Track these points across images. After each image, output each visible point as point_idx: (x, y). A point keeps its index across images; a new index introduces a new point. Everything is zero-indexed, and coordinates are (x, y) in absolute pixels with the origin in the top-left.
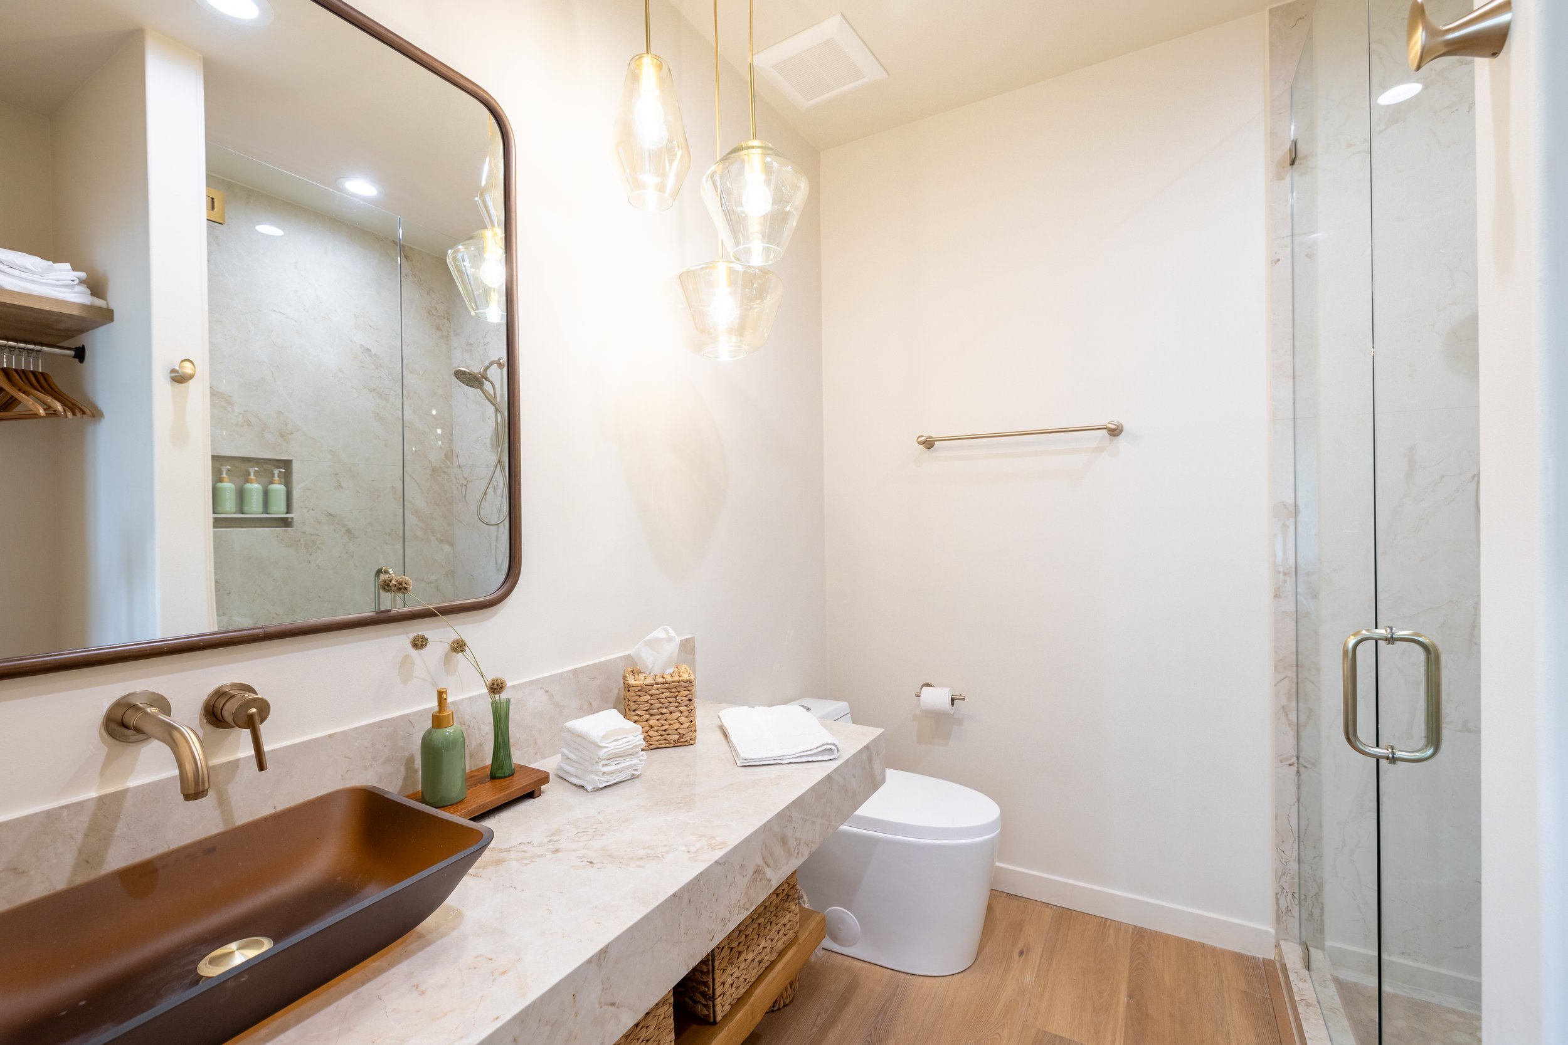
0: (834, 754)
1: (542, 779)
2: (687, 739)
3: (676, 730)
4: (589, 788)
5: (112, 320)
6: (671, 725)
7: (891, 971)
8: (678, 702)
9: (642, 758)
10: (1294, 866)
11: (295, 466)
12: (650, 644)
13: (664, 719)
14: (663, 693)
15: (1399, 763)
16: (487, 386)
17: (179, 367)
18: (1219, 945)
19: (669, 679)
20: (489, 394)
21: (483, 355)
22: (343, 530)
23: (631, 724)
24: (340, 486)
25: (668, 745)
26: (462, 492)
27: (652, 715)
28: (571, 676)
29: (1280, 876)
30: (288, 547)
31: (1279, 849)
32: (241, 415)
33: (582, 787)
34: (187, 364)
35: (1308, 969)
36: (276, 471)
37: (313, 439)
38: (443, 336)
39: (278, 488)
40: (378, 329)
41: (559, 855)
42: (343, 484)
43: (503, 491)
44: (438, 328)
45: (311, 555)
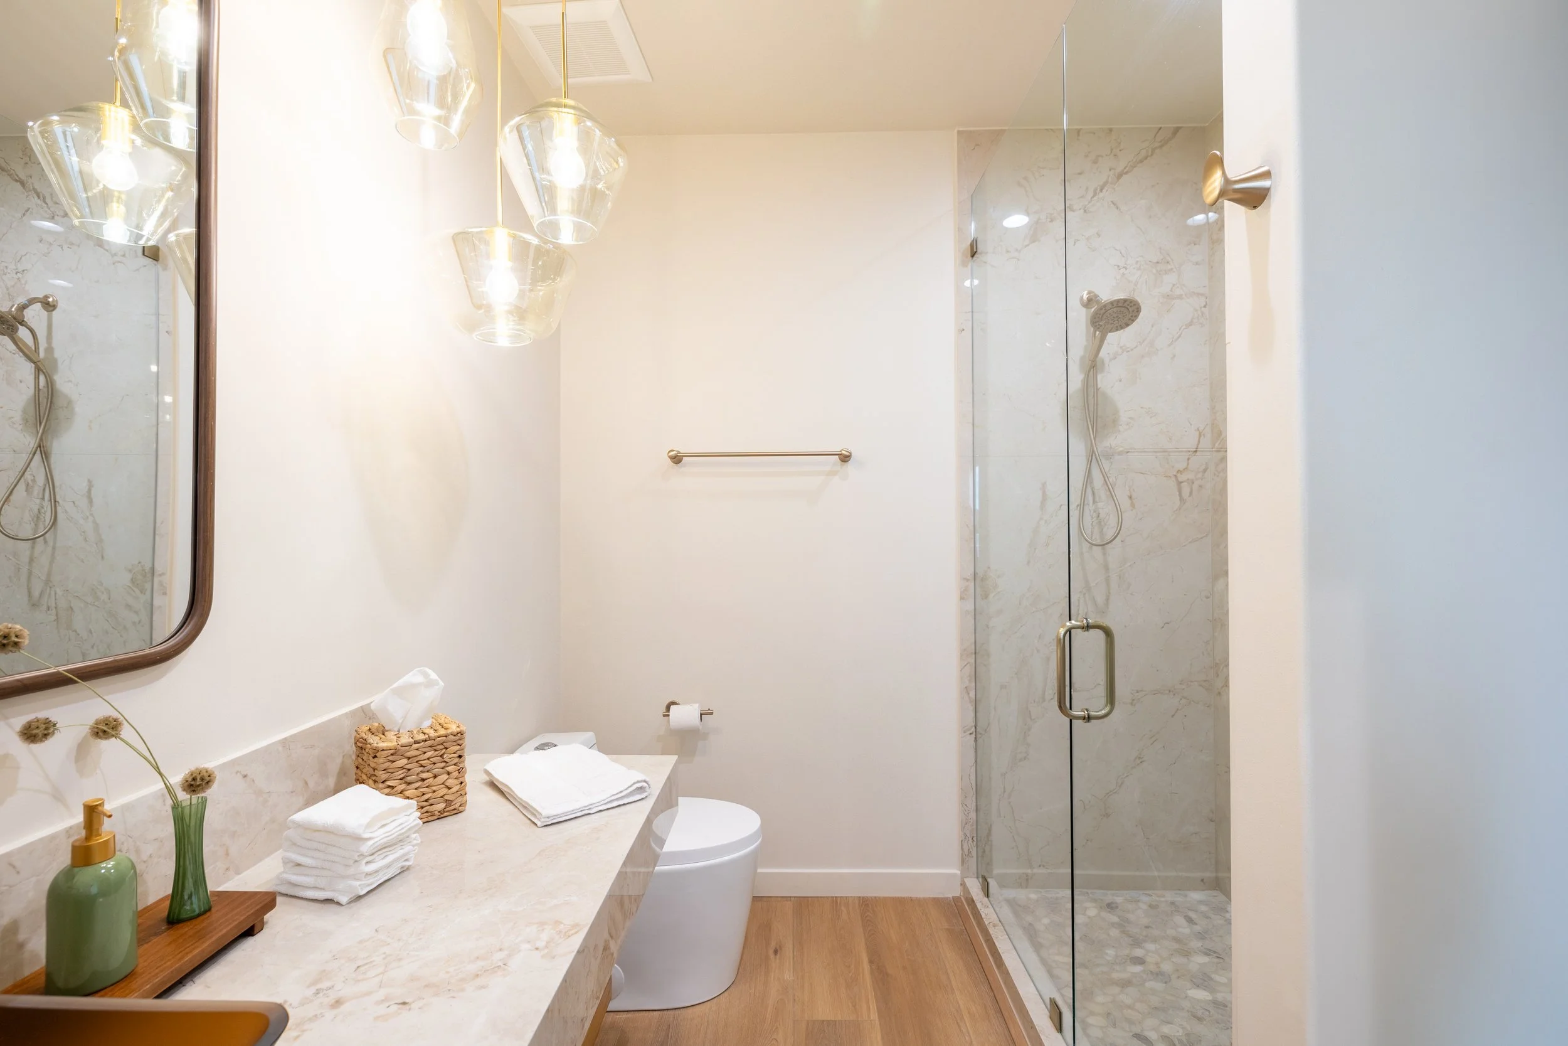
0: (645, 791)
1: (266, 904)
2: (457, 806)
3: (442, 797)
4: (344, 900)
6: (434, 791)
7: (659, 1012)
8: (445, 762)
9: (415, 842)
10: (973, 815)
12: (400, 692)
13: (426, 786)
14: (425, 753)
15: (1093, 721)
16: (23, 333)
18: (921, 895)
19: (432, 734)
20: (26, 345)
21: (13, 284)
23: (398, 802)
25: (430, 818)
27: (409, 784)
28: (280, 749)
29: (964, 825)
31: (963, 804)
33: (329, 901)
35: (988, 897)
41: (345, 1008)
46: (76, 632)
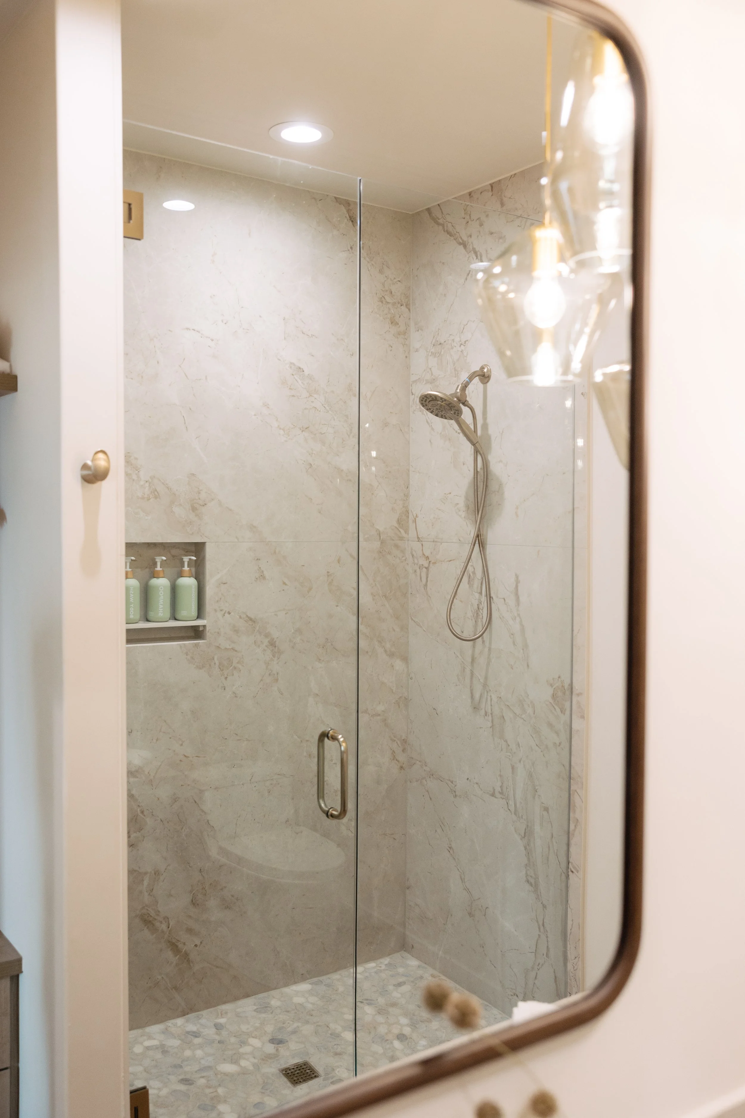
5: (14, 388)
11: (209, 552)
16: (466, 414)
17: (93, 460)
20: (468, 426)
21: (458, 360)
22: (266, 641)
24: (263, 577)
26: (421, 578)
30: (200, 669)
32: (147, 485)
34: (101, 456)
36: (186, 559)
37: (231, 510)
38: (399, 334)
39: (188, 582)
40: (312, 335)
42: (266, 573)
43: (482, 584)
44: (393, 322)
45: (226, 678)
46: (507, 742)
